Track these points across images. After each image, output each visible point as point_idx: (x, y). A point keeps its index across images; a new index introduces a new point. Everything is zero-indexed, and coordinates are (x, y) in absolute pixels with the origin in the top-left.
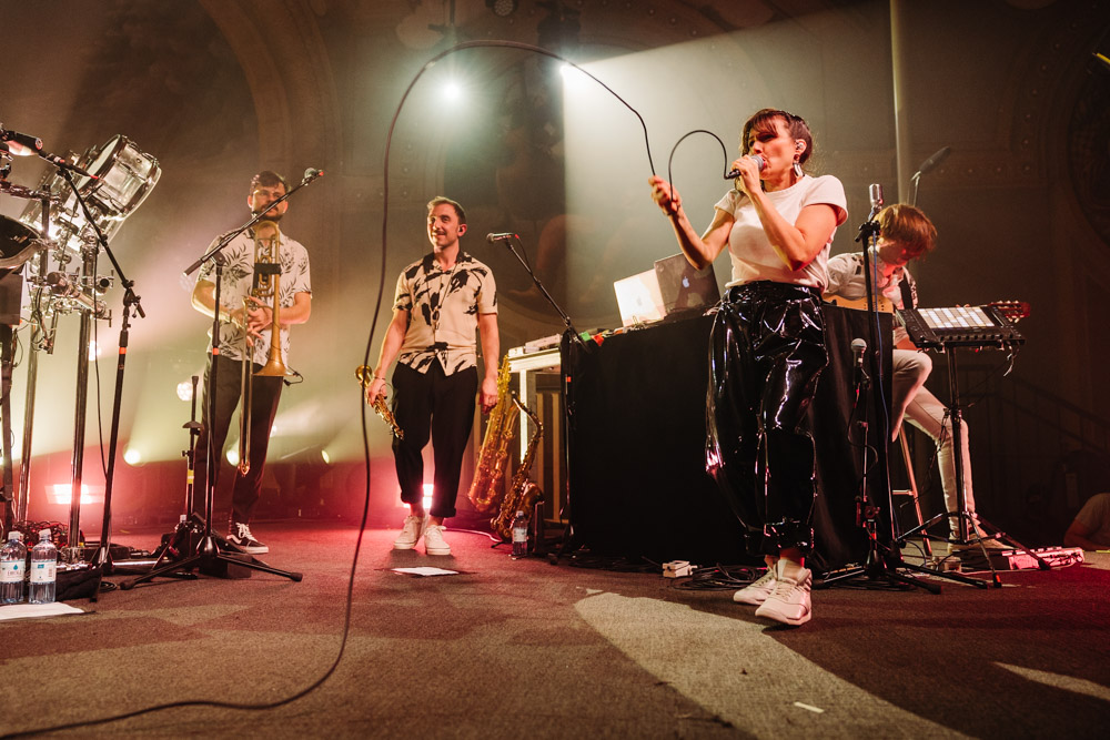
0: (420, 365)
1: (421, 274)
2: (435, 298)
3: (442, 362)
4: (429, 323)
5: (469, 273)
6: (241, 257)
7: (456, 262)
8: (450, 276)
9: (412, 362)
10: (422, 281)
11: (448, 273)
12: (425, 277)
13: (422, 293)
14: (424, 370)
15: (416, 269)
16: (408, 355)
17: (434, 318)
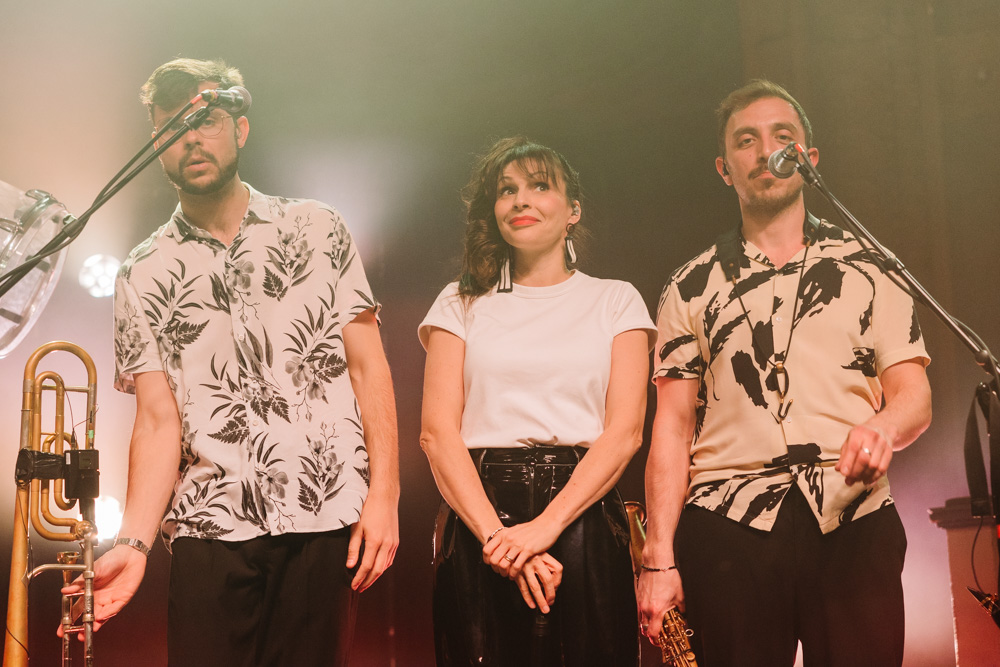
0: (755, 508)
1: (718, 283)
2: (763, 335)
3: (811, 499)
4: (759, 400)
5: (842, 267)
6: (179, 291)
7: (805, 242)
8: (794, 279)
9: (729, 503)
10: (723, 299)
11: (788, 269)
12: (730, 286)
13: (727, 329)
14: (765, 522)
15: (705, 270)
16: (715, 485)
17: (772, 384)
